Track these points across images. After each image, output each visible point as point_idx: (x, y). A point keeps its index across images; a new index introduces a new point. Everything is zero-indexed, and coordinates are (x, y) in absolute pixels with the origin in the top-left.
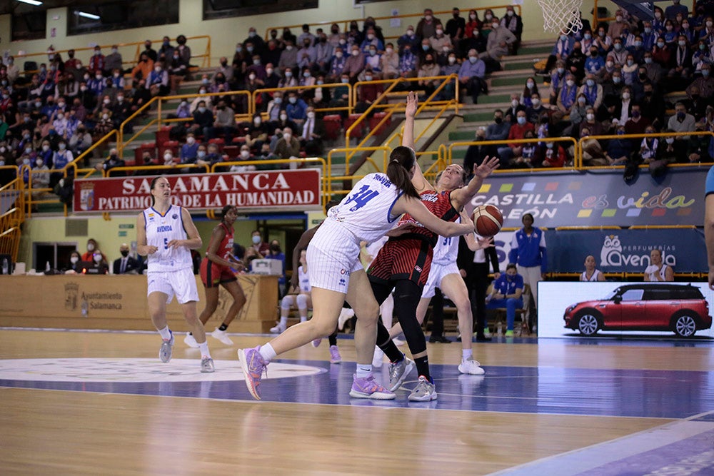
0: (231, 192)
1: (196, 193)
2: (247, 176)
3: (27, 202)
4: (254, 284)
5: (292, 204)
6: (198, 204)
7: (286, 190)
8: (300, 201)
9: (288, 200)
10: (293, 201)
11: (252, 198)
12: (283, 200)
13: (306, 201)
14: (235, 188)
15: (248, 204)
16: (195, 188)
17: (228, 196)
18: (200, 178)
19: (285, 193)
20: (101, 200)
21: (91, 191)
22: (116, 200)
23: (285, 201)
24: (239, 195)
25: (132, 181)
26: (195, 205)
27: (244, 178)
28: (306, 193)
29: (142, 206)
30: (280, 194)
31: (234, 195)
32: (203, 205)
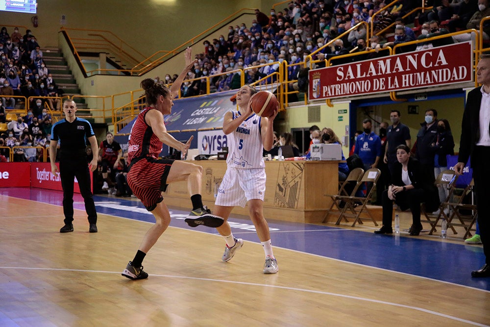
0: (405, 73)
1: (382, 76)
2: (416, 55)
3: (285, 93)
4: (302, 170)
5: (450, 81)
6: (383, 87)
7: (445, 67)
8: (456, 78)
9: (447, 78)
10: (451, 78)
11: (420, 77)
12: (443, 79)
13: (461, 78)
14: (408, 69)
15: (417, 84)
16: (381, 72)
17: (403, 76)
18: (385, 61)
19: (445, 70)
20: (324, 87)
21: (319, 80)
22: (333, 86)
23: (445, 80)
24: (411, 75)
25: (342, 68)
26: (381, 88)
27: (414, 58)
28: (460, 68)
29: (348, 93)
30: (440, 71)
31: (407, 76)
32: (387, 89)
